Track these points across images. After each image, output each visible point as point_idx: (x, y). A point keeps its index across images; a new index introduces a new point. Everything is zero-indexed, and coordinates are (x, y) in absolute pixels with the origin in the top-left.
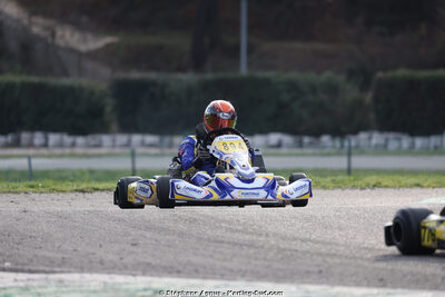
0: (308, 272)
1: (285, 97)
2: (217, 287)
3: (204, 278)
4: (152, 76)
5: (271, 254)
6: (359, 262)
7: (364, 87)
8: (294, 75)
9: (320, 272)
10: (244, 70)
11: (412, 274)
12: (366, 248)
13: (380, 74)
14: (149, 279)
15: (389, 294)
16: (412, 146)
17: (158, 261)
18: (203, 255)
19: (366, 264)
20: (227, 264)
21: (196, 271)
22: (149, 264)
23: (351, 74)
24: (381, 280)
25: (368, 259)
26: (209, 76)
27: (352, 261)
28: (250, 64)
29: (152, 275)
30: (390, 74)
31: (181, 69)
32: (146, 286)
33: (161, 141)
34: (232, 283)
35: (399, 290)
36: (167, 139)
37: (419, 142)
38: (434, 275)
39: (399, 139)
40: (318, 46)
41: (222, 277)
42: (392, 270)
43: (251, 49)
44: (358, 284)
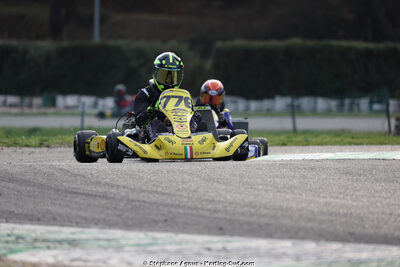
0: (155, 221)
1: (134, 63)
2: (73, 233)
3: (62, 225)
4: (14, 42)
5: (122, 205)
6: (201, 212)
7: (205, 55)
8: (141, 44)
9: (166, 221)
10: (97, 39)
11: (249, 223)
12: (206, 200)
13: (219, 44)
14: (11, 226)
15: (228, 241)
16: (247, 109)
17: (20, 210)
18: (60, 205)
19: (207, 214)
20: (81, 213)
21: (55, 219)
22: (11, 212)
23: (193, 44)
24: (221, 229)
25: (209, 210)
26: (65, 43)
27: (194, 211)
28: (102, 33)
29: (14, 223)
30: (228, 44)
31: (40, 37)
32: (9, 232)
33: (22, 102)
34: (87, 230)
35: (237, 239)
36: (27, 100)
37: (254, 105)
38: (268, 225)
39: (235, 102)
40: (163, 18)
41: (78, 224)
42: (231, 220)
43: (103, 20)
44: (200, 232)
